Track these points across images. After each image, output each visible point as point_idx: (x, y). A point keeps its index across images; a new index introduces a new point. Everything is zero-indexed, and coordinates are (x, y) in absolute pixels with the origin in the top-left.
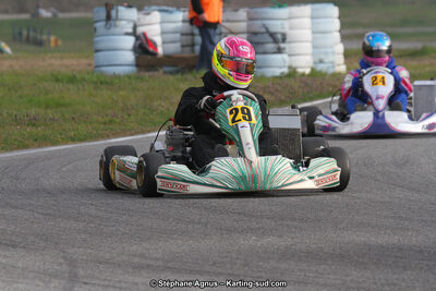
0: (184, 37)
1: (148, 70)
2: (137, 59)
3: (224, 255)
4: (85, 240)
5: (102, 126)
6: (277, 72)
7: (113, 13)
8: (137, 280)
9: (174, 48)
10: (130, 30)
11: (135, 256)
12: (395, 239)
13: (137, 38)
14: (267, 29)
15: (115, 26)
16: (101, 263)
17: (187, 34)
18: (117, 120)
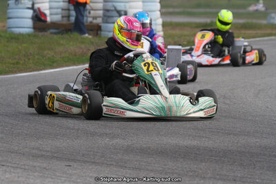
0: (64, 11)
1: (41, 31)
2: (34, 24)
3: (90, 149)
4: (2, 138)
5: (12, 66)
8: (35, 164)
9: (57, 18)
10: (30, 6)
11: (34, 149)
12: (195, 143)
13: (35, 11)
14: (115, 8)
15: (21, 3)
16: (12, 152)
17: (65, 10)
18: (21, 62)
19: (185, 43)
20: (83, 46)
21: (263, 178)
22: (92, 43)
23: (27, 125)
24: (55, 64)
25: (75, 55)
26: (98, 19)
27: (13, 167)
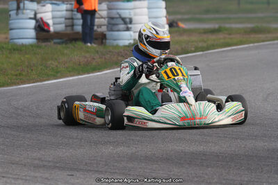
0: (67, 21)
1: (44, 42)
2: (37, 34)
3: (93, 158)
4: (3, 150)
5: (15, 77)
6: (127, 43)
7: (22, 5)
8: (37, 174)
9: (61, 28)
10: (32, 16)
11: (35, 159)
12: (201, 148)
13: (37, 21)
14: (120, 15)
15: (23, 13)
16: (13, 164)
17: (69, 19)
18: (24, 73)
19: (193, 49)
20: (87, 55)
21: (270, 181)
22: (97, 52)
23: (28, 136)
24: (59, 75)
25: (80, 65)
26: (103, 27)
27: (14, 178)
